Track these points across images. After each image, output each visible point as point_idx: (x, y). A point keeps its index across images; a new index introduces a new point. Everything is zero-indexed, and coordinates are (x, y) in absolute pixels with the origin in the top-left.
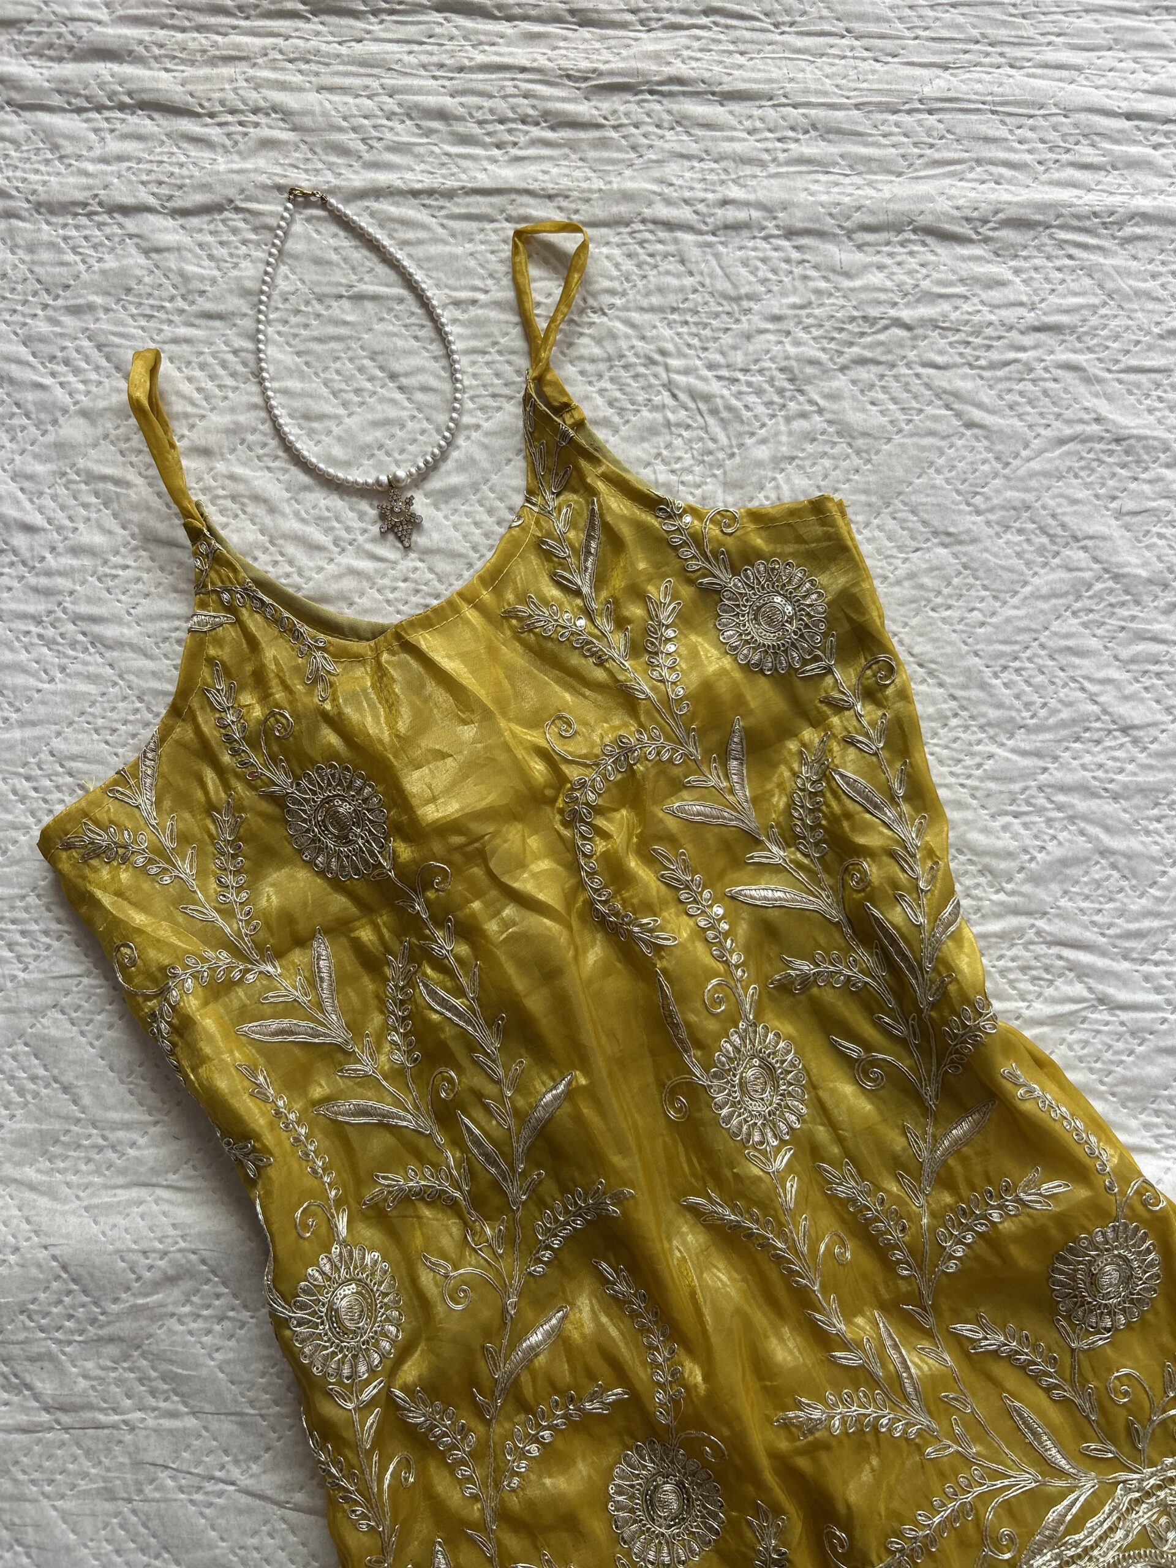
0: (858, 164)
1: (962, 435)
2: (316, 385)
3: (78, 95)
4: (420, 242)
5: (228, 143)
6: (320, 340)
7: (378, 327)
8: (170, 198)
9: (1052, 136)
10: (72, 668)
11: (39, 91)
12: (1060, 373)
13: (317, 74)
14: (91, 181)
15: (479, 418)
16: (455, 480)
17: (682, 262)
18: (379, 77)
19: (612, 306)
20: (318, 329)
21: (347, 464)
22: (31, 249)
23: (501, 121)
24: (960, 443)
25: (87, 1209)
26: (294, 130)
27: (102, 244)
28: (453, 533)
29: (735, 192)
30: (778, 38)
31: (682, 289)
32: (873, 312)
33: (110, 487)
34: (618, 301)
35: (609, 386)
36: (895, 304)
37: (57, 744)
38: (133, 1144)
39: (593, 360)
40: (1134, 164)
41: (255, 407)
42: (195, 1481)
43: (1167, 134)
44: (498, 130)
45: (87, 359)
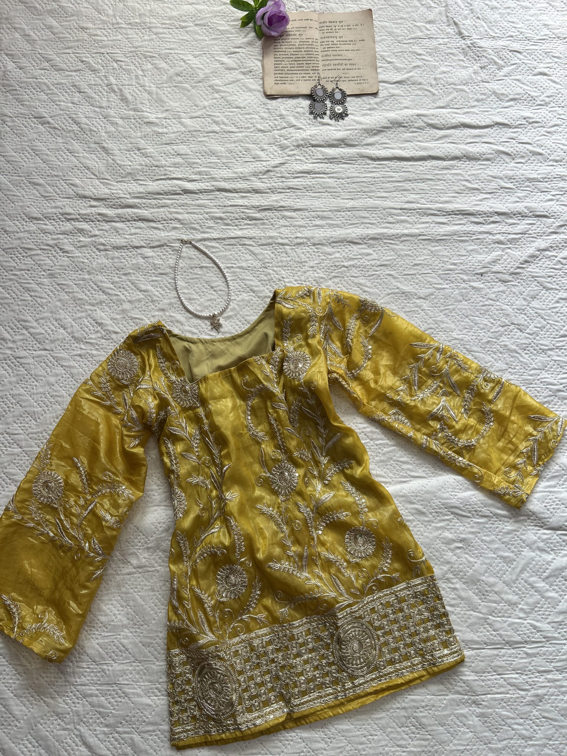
0: (330, 226)
2: (192, 291)
3: (123, 218)
4: (217, 252)
5: (164, 228)
6: (192, 279)
7: (207, 275)
8: (149, 244)
9: (381, 215)
11: (112, 217)
12: (387, 277)
13: (187, 209)
14: (128, 240)
15: (235, 297)
16: (231, 313)
17: (286, 254)
18: (203, 209)
20: (191, 276)
21: (201, 311)
22: (112, 259)
27: (131, 257)
28: (231, 328)
29: (299, 235)
30: (308, 194)
31: (287, 261)
32: (337, 264)
33: (138, 320)
34: (270, 265)
36: (343, 262)
39: (265, 281)
40: (402, 221)
41: (175, 297)
43: (411, 213)
44: (236, 222)
45: (129, 287)
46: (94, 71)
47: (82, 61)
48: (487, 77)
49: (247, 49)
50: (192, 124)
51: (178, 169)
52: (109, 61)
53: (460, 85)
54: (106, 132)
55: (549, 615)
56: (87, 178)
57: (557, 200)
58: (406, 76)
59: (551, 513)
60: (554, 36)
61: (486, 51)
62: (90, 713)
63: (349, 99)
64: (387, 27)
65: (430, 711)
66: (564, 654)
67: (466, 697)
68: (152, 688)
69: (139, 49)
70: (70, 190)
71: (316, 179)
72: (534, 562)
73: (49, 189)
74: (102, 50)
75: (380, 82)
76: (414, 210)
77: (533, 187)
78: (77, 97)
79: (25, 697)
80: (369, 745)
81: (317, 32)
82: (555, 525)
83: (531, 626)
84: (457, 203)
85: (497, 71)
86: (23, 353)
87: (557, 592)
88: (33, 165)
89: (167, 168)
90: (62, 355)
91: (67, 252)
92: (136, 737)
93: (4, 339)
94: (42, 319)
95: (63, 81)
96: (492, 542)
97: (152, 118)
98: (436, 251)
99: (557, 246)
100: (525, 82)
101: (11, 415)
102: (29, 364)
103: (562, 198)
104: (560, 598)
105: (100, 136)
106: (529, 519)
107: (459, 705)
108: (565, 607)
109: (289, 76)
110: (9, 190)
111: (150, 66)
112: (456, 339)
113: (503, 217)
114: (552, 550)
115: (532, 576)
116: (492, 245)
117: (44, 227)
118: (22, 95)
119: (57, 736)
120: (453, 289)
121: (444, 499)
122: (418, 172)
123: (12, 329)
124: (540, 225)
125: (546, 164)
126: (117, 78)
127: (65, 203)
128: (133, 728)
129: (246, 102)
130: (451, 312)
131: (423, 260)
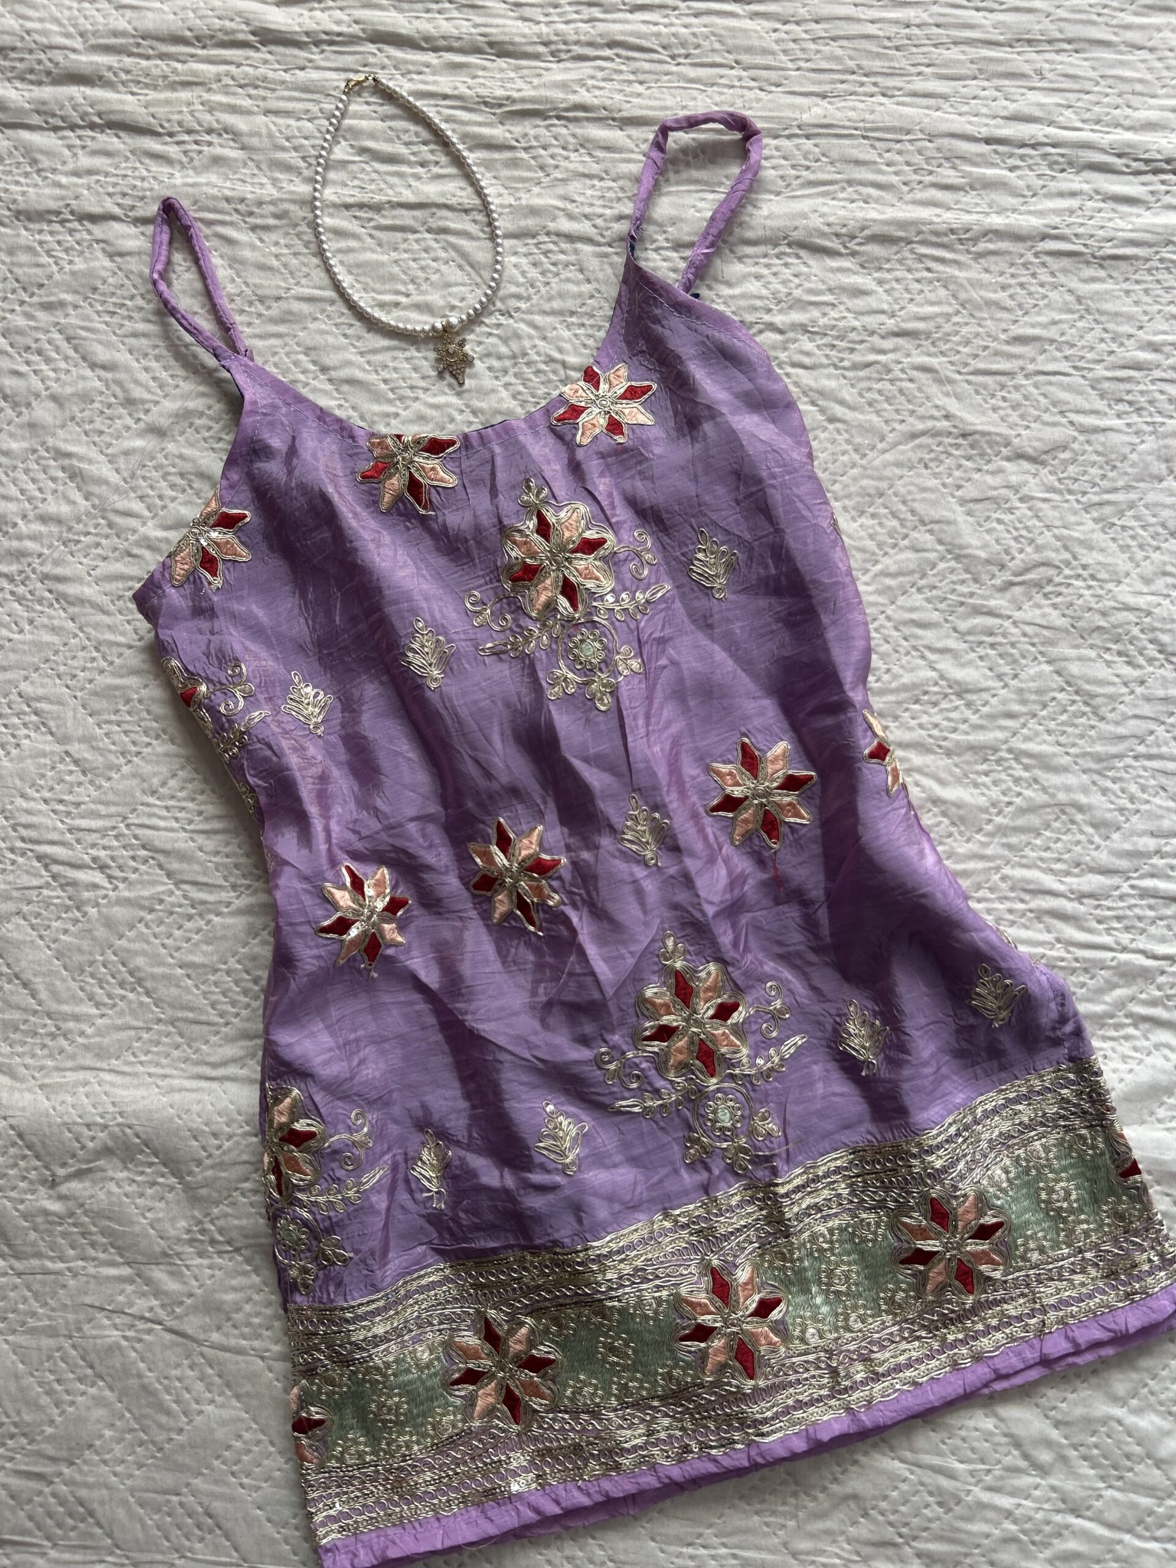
1: (825, 429)
3: (54, 115)
4: (351, 250)
5: (185, 159)
6: (261, 337)
7: (313, 326)
8: (133, 208)
9: (918, 159)
10: (39, 621)
11: (21, 111)
12: (915, 374)
13: (264, 99)
14: (64, 192)
17: (581, 270)
18: (319, 102)
19: (518, 309)
22: (12, 251)
24: (822, 436)
25: (41, 1087)
27: (72, 248)
30: (674, 69)
31: (580, 295)
33: (75, 463)
34: (523, 305)
35: (513, 380)
36: (769, 311)
37: (24, 686)
38: (82, 1033)
40: (989, 185)
42: (128, 1320)
43: (1022, 157)
45: (57, 350)
71: (705, 19)
76: (1034, 146)
98: (1097, 296)
112: (1128, 608)
120: (1137, 433)
122: (1062, 13)
130: (1121, 514)
131: (1044, 326)
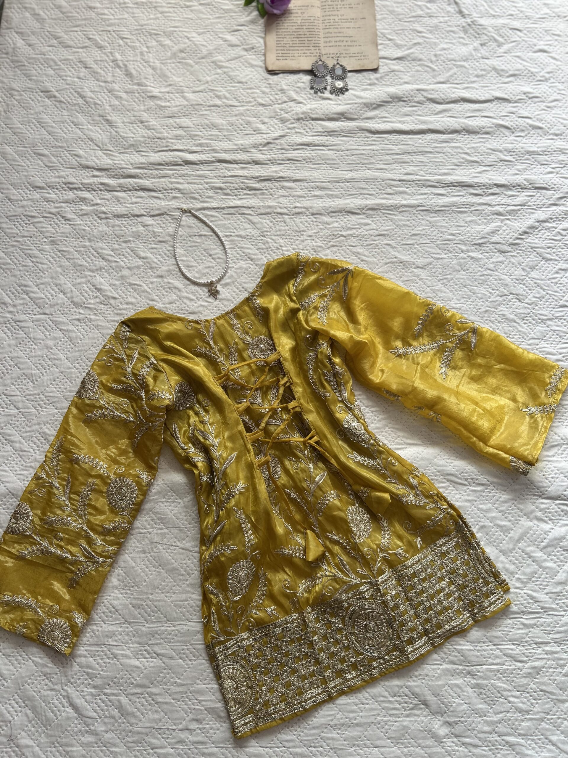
0: (329, 196)
2: (190, 258)
3: (124, 187)
4: (216, 221)
5: (165, 198)
6: (190, 247)
7: (206, 243)
8: (150, 212)
9: (380, 187)
11: (114, 187)
12: (385, 246)
13: (187, 180)
14: (128, 209)
15: (234, 265)
16: (228, 281)
17: (285, 223)
18: (204, 180)
20: (190, 244)
21: (199, 278)
22: (113, 227)
23: (236, 189)
26: (182, 194)
27: (132, 225)
28: (228, 295)
29: (298, 205)
30: (308, 165)
31: (285, 230)
32: (335, 233)
33: (136, 286)
34: (269, 234)
36: (341, 231)
39: (263, 249)
40: (401, 193)
41: (174, 264)
42: (168, 546)
43: (410, 185)
44: (235, 192)
45: (129, 254)
46: (100, 47)
47: (89, 39)
48: (487, 54)
49: (250, 27)
50: (195, 98)
51: (179, 141)
52: (115, 38)
53: (460, 61)
54: (110, 106)
55: (547, 585)
56: (90, 149)
57: (557, 173)
58: (407, 52)
59: (550, 482)
60: (554, 15)
61: (485, 29)
62: (78, 674)
63: (349, 74)
64: (388, 6)
65: (423, 681)
66: (563, 626)
67: (461, 667)
68: (141, 650)
69: (144, 27)
70: (74, 160)
71: (315, 152)
72: (531, 532)
73: (53, 159)
74: (109, 28)
75: (381, 58)
76: (413, 181)
77: (533, 160)
78: (83, 72)
79: (13, 656)
80: (361, 714)
81: (319, 10)
82: (553, 494)
83: (528, 596)
84: (456, 175)
85: (497, 48)
86: (22, 317)
87: (555, 562)
88: (39, 137)
89: (169, 140)
90: (61, 319)
91: (69, 220)
92: (124, 700)
93: (4, 303)
94: (42, 284)
95: (70, 57)
96: (488, 510)
97: (156, 92)
98: (435, 221)
99: (557, 218)
100: (525, 58)
101: (9, 377)
102: (28, 327)
103: (562, 171)
104: (558, 568)
105: (104, 109)
106: (527, 488)
107: (453, 676)
108: (563, 577)
109: (291, 52)
110: (14, 160)
111: (154, 43)
113: (502, 189)
114: (550, 520)
115: (529, 546)
116: (491, 217)
117: (47, 195)
118: (30, 70)
119: (44, 696)
120: (451, 259)
121: (440, 466)
122: (417, 145)
123: (13, 293)
124: (540, 197)
125: (546, 137)
126: (122, 54)
127: (68, 173)
128: (121, 690)
129: (248, 77)
130: (449, 282)
131: (421, 231)
